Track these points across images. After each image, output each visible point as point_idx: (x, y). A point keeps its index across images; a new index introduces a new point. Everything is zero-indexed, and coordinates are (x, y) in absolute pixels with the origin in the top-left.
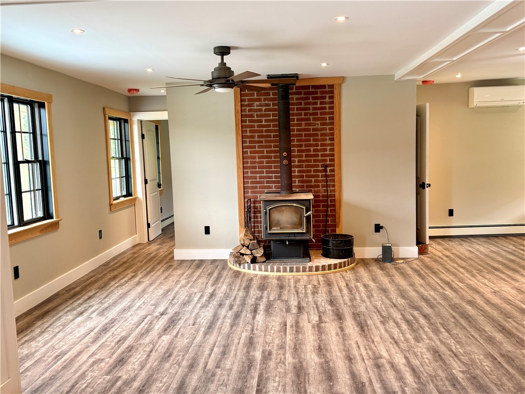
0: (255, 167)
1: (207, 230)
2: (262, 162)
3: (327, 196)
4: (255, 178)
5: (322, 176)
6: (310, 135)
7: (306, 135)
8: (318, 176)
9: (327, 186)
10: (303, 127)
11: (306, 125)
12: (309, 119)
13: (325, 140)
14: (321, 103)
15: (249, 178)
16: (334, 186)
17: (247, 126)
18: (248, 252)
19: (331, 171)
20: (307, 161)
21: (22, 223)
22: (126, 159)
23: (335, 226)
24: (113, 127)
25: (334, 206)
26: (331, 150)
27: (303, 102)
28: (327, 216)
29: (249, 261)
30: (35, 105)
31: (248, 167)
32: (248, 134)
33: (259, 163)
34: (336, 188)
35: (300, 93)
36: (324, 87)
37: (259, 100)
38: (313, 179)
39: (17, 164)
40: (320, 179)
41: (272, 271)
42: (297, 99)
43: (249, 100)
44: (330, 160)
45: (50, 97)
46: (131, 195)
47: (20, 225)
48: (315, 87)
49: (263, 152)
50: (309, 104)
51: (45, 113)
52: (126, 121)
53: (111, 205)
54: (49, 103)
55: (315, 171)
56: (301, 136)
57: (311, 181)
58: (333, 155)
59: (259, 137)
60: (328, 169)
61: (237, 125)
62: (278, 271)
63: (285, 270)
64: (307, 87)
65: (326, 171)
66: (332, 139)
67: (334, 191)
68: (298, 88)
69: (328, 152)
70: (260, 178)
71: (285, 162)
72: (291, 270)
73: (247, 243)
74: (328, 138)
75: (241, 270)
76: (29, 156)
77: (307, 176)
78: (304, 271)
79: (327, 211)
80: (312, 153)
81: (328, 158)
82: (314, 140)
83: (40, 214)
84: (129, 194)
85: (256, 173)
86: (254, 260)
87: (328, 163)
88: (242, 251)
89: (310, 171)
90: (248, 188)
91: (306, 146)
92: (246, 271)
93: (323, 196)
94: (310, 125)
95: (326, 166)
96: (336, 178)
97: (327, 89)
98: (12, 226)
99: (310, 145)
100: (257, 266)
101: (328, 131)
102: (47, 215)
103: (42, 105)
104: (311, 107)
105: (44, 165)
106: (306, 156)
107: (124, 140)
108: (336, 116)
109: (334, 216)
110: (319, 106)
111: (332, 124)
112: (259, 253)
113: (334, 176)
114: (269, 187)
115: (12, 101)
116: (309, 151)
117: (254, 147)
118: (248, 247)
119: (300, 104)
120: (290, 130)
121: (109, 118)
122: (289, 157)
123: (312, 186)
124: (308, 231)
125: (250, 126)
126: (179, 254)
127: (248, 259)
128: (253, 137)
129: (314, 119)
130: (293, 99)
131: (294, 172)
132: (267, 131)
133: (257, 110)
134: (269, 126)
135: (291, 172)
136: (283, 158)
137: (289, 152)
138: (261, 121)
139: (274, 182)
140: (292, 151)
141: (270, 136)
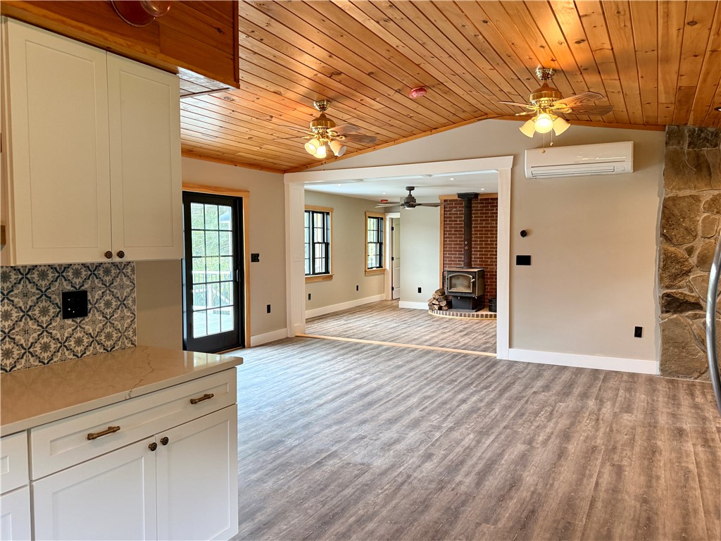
0: (451, 251)
1: (420, 290)
2: (456, 248)
4: (451, 257)
6: (488, 231)
10: (484, 225)
11: (486, 224)
12: (488, 220)
15: (446, 257)
17: (447, 224)
18: (437, 303)
20: (486, 248)
21: (314, 273)
22: (380, 244)
24: (372, 224)
29: (437, 309)
30: (325, 214)
31: (447, 251)
32: (448, 229)
33: (454, 248)
35: (482, 203)
37: (456, 207)
38: (489, 260)
39: (314, 244)
41: (449, 315)
42: (481, 207)
43: (449, 208)
45: (332, 210)
46: (382, 267)
47: (313, 274)
49: (457, 241)
50: (489, 210)
51: (329, 217)
52: (382, 219)
53: (366, 271)
54: (332, 212)
55: (490, 255)
56: (482, 231)
57: (488, 261)
59: (455, 231)
61: (441, 223)
62: (453, 315)
63: (457, 315)
64: (487, 199)
68: (481, 200)
70: (454, 258)
71: (466, 248)
72: (461, 316)
73: (437, 297)
75: (433, 314)
76: (320, 240)
77: (485, 258)
78: (469, 316)
82: (491, 234)
83: (324, 271)
84: (380, 266)
85: (452, 254)
86: (440, 308)
88: (433, 302)
89: (487, 255)
90: (446, 264)
91: (485, 237)
92: (436, 314)
94: (488, 224)
98: (309, 274)
99: (488, 237)
100: (441, 311)
102: (327, 271)
103: (328, 214)
104: (490, 212)
105: (327, 245)
106: (485, 244)
107: (380, 231)
112: (444, 304)
114: (460, 264)
115: (313, 212)
116: (487, 241)
117: (452, 238)
118: (437, 300)
119: (483, 210)
120: (471, 227)
121: (369, 217)
122: (470, 245)
123: (488, 265)
124: (474, 292)
125: (449, 224)
126: (402, 304)
127: (436, 307)
128: (451, 231)
129: (491, 220)
130: (477, 207)
131: (477, 255)
132: (460, 227)
133: (454, 214)
134: (462, 224)
135: (471, 254)
136: (465, 245)
137: (470, 241)
138: (457, 221)
139: (462, 261)
140: (475, 241)
141: (462, 231)
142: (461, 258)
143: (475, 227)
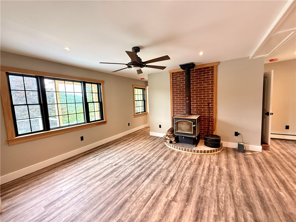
0: (178, 104)
1: (160, 127)
2: (181, 102)
3: (209, 117)
4: (178, 108)
5: (207, 108)
6: (202, 90)
7: (199, 90)
8: (205, 108)
9: (209, 112)
10: (198, 86)
11: (200, 85)
12: (201, 83)
13: (209, 91)
14: (207, 75)
15: (175, 108)
16: (213, 112)
17: (174, 88)
18: (169, 138)
19: (211, 105)
20: (200, 101)
21: (89, 122)
22: (144, 101)
23: (213, 131)
25: (213, 121)
26: (211, 96)
27: (198, 75)
28: (209, 125)
29: (169, 142)
31: (175, 104)
32: (175, 90)
33: (179, 102)
34: (214, 113)
35: (197, 72)
36: (209, 68)
37: (180, 77)
38: (203, 109)
39: (87, 103)
40: (206, 109)
41: (177, 148)
42: (196, 74)
43: (176, 77)
44: (211, 101)
46: (145, 112)
48: (204, 68)
49: (181, 97)
50: (201, 76)
51: (102, 87)
53: (134, 115)
54: (103, 83)
55: (203, 105)
56: (197, 90)
57: (202, 110)
58: (213, 98)
59: (179, 91)
60: (210, 105)
61: (171, 87)
62: (180, 149)
63: (182, 150)
64: (200, 69)
65: (209, 105)
66: (213, 91)
67: (213, 115)
68: (196, 70)
69: (210, 97)
70: (180, 108)
71: (187, 102)
72: (185, 150)
73: (169, 134)
74: (210, 90)
76: (94, 100)
77: (200, 108)
78: (191, 151)
79: (209, 123)
80: (202, 98)
81: (210, 100)
82: (203, 92)
83: (99, 119)
85: (178, 106)
86: (171, 142)
87: (210, 102)
88: (166, 138)
89: (201, 106)
90: (175, 112)
91: (199, 94)
93: (207, 117)
94: (202, 85)
95: (209, 103)
96: (214, 109)
97: (210, 69)
99: (202, 94)
100: (172, 145)
101: (210, 88)
102: (102, 119)
103: (100, 84)
104: (202, 77)
106: (200, 99)
107: (144, 95)
108: (215, 80)
109: (213, 126)
110: (206, 76)
111: (213, 84)
112: (173, 140)
113: (213, 108)
114: (183, 112)
115: (85, 83)
116: (201, 97)
117: (177, 96)
118: (169, 136)
119: (197, 76)
120: (190, 88)
121: (135, 88)
122: (189, 100)
123: (202, 112)
124: (194, 134)
125: (176, 88)
126: (152, 134)
127: (168, 141)
128: (177, 92)
129: (203, 83)
130: (194, 75)
131: (194, 106)
132: (182, 89)
133: (179, 81)
134: (184, 87)
135: (191, 106)
136: (187, 100)
137: (190, 97)
138: (180, 85)
139: (185, 110)
140: (193, 97)
141: (184, 91)
142: (184, 108)
143: (192, 88)
